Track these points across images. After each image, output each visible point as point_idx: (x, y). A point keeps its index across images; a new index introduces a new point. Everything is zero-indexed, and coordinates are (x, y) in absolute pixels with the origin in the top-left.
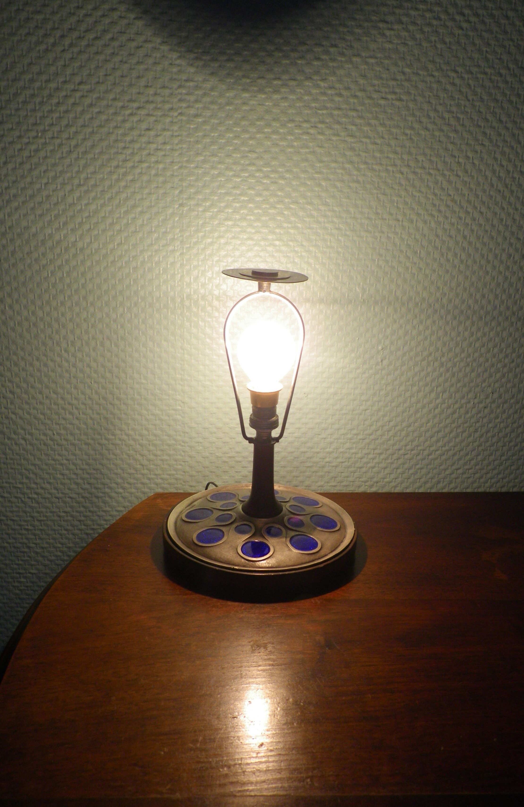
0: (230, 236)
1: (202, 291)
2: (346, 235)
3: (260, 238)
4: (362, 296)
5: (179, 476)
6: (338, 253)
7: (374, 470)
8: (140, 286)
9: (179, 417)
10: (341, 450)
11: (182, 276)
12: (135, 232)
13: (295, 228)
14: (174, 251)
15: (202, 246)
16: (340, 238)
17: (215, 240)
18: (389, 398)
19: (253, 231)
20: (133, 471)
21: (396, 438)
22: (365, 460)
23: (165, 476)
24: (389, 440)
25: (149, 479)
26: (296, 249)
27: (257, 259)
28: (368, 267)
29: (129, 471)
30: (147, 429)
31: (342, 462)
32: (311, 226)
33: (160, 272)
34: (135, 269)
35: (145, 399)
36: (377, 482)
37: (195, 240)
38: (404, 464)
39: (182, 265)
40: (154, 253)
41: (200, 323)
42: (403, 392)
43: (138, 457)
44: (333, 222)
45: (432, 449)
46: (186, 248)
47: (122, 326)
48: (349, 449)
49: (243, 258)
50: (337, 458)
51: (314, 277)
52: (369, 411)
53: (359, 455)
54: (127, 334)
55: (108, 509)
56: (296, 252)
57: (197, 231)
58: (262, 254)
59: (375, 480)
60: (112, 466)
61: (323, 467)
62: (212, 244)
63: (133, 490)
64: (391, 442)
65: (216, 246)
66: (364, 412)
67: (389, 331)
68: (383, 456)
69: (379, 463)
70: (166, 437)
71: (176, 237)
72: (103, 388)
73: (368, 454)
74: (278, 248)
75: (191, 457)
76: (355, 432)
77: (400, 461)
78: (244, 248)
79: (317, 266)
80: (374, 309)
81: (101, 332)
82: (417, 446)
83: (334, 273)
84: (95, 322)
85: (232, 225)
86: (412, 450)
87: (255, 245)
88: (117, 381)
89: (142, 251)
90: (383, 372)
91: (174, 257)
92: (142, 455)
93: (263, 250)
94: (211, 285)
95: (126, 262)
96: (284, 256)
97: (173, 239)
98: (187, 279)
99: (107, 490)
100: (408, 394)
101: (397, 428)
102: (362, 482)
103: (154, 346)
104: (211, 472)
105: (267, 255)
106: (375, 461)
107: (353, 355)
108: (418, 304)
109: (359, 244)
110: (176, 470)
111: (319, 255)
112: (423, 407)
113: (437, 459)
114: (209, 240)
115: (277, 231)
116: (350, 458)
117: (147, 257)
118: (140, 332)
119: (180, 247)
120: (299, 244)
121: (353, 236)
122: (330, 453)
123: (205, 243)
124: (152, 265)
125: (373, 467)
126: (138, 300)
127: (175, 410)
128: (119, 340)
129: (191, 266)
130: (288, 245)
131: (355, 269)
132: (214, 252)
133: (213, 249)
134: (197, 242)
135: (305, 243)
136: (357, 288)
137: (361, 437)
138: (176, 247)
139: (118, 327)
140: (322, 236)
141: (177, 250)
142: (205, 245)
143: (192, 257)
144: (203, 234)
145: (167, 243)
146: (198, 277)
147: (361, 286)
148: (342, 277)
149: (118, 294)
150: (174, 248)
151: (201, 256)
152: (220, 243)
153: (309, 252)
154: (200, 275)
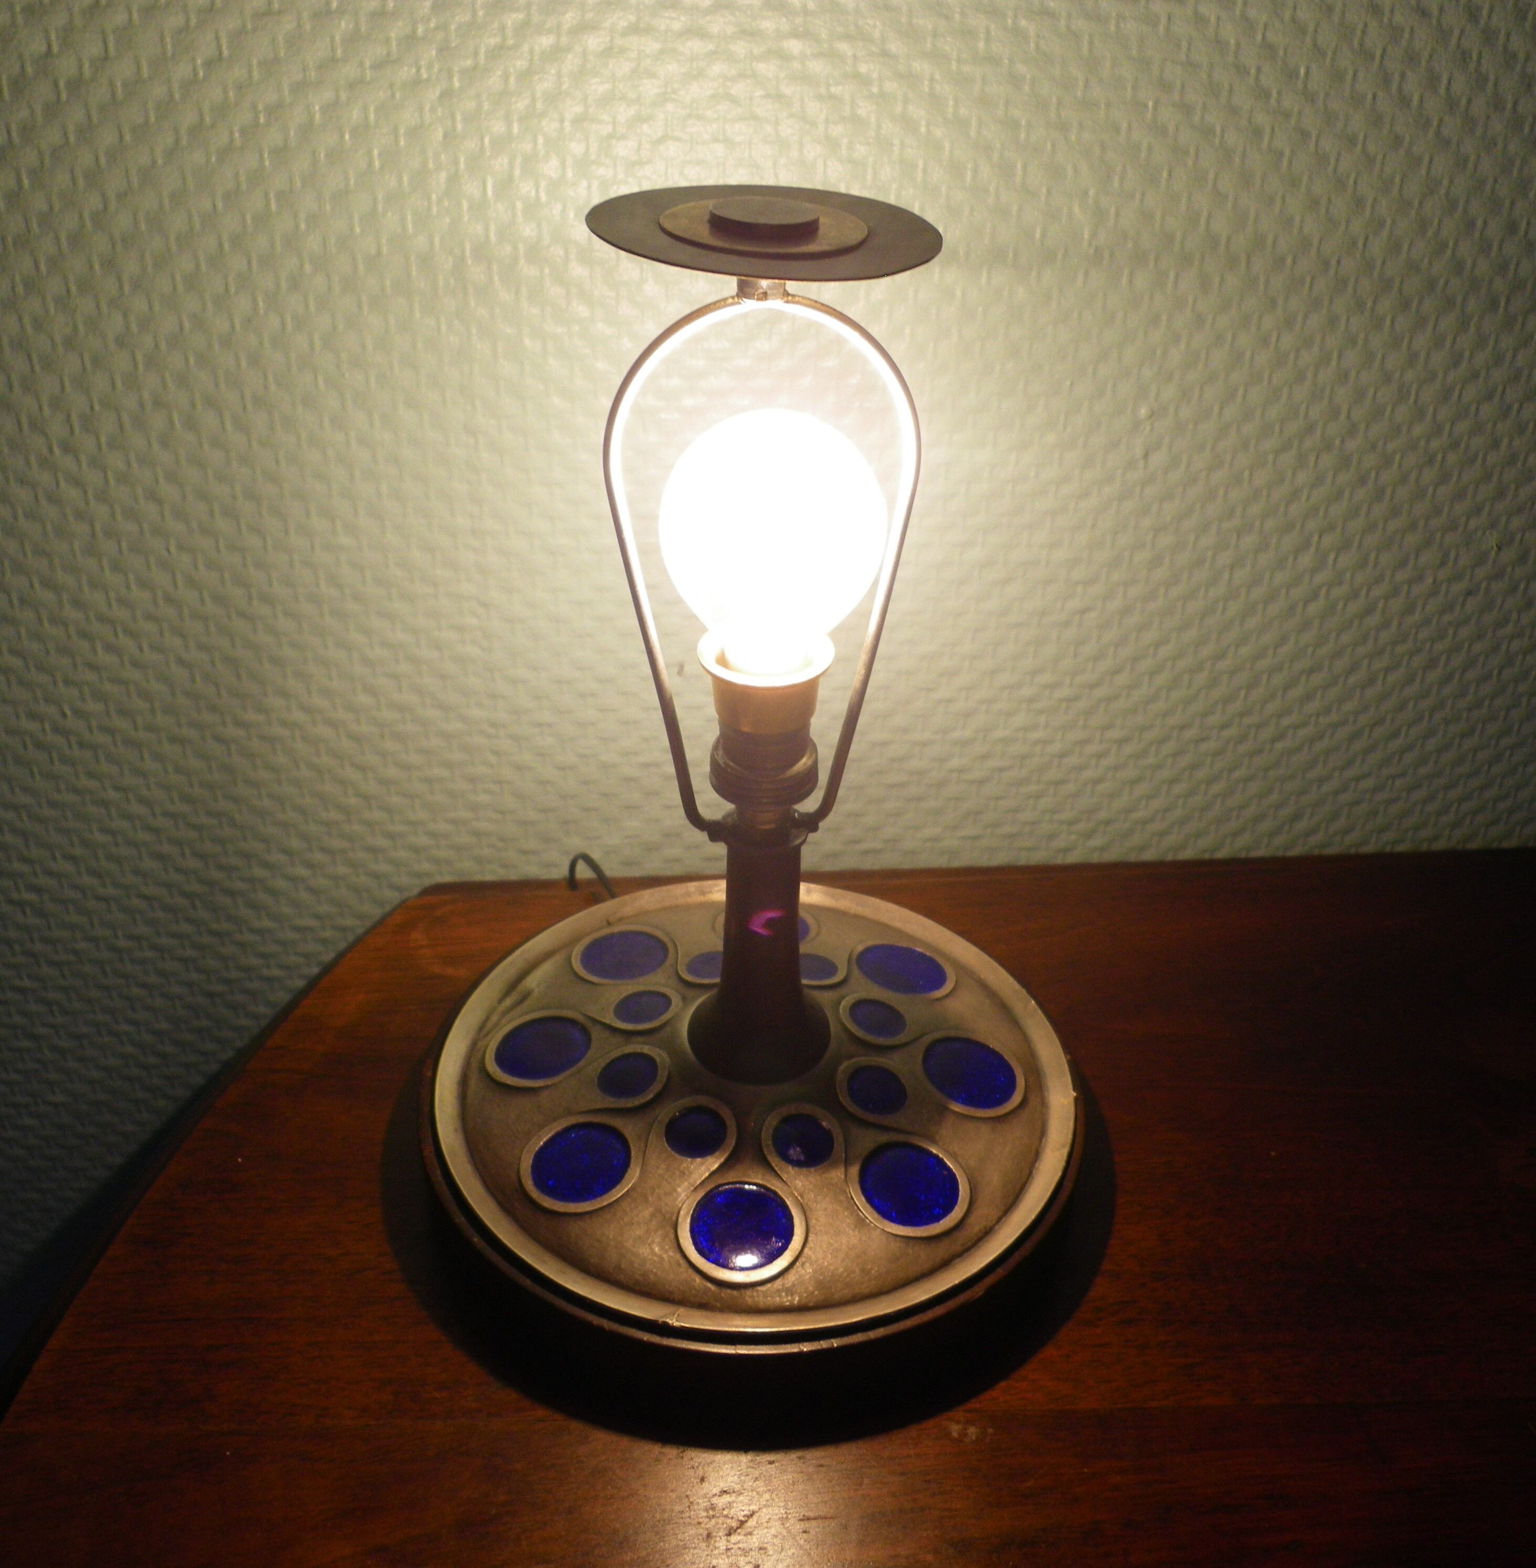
0: (623, 24)
1: (528, 231)
2: (1046, 12)
3: (730, 30)
4: (1094, 235)
5: (483, 825)
6: (1015, 80)
7: (1101, 788)
8: (302, 216)
9: (472, 650)
10: (1000, 733)
11: (454, 179)
12: (264, 14)
14: (416, 83)
15: (521, 64)
16: (1023, 23)
17: (564, 40)
18: (1161, 574)
20: (334, 815)
21: (1176, 694)
22: (1073, 760)
23: (443, 827)
24: (1154, 698)
25: (391, 836)
26: (863, 68)
27: (723, 106)
28: (1117, 130)
29: (324, 814)
30: (371, 691)
31: (1001, 770)
33: (370, 164)
34: (281, 153)
35: (357, 597)
36: (1108, 823)
37: (493, 41)
38: (1194, 767)
39: (450, 136)
40: (343, 96)
41: (527, 342)
42: (1210, 554)
43: (352, 774)
45: (1286, 722)
46: (463, 72)
47: (254, 359)
48: (1026, 729)
49: (670, 107)
50: (984, 757)
51: (925, 171)
52: (1093, 614)
53: (1056, 747)
54: (273, 388)
55: (267, 923)
56: (863, 80)
57: (498, 6)
58: (738, 89)
59: (1102, 815)
60: (266, 803)
61: (941, 784)
62: (556, 53)
63: (342, 870)
64: (1161, 705)
65: (571, 62)
66: (1077, 618)
67: (1176, 356)
68: (1129, 749)
69: (1116, 768)
70: (433, 714)
71: (420, 30)
72: (211, 565)
73: (1084, 742)
74: (797, 65)
75: (519, 768)
76: (1046, 678)
77: (1185, 761)
78: (672, 68)
79: (938, 132)
80: (1130, 282)
81: (183, 380)
82: (1241, 715)
83: (995, 157)
84: (157, 346)
86: (1224, 726)
87: (713, 56)
88: (255, 541)
89: (300, 88)
90: (1149, 491)
91: (421, 109)
92: (363, 769)
93: (742, 76)
94: (558, 208)
95: (243, 132)
96: (820, 97)
97: (410, 40)
98: (471, 188)
99: (259, 872)
100: (1226, 558)
101: (1181, 664)
102: (1061, 822)
103: (372, 424)
104: (588, 810)
105: (759, 93)
106: (1105, 763)
107: (1051, 438)
108: (1283, 260)
109: (1091, 44)
110: (474, 808)
111: (946, 89)
112: (1272, 597)
113: (1299, 749)
114: (546, 41)
116: (1023, 757)
117: (321, 108)
118: (320, 379)
119: (440, 71)
120: (874, 49)
121: (1069, 16)
122: (965, 743)
123: (531, 52)
124: (342, 136)
125: (1097, 781)
126: (302, 266)
127: (460, 628)
128: (249, 406)
129: (482, 140)
130: (832, 55)
131: (1073, 138)
132: (565, 87)
133: (559, 75)
134: (501, 47)
135: (894, 47)
136: (1077, 210)
137: (1065, 692)
138: (423, 71)
139: (239, 365)
140: (957, 17)
141: (428, 80)
142: (531, 60)
143: (486, 106)
144: (521, 16)
145: (389, 54)
146: (510, 179)
147: (1090, 202)
148: (1025, 168)
149: (226, 246)
150: (418, 71)
151: (516, 102)
152: (584, 51)
153: (910, 78)
154: (517, 172)
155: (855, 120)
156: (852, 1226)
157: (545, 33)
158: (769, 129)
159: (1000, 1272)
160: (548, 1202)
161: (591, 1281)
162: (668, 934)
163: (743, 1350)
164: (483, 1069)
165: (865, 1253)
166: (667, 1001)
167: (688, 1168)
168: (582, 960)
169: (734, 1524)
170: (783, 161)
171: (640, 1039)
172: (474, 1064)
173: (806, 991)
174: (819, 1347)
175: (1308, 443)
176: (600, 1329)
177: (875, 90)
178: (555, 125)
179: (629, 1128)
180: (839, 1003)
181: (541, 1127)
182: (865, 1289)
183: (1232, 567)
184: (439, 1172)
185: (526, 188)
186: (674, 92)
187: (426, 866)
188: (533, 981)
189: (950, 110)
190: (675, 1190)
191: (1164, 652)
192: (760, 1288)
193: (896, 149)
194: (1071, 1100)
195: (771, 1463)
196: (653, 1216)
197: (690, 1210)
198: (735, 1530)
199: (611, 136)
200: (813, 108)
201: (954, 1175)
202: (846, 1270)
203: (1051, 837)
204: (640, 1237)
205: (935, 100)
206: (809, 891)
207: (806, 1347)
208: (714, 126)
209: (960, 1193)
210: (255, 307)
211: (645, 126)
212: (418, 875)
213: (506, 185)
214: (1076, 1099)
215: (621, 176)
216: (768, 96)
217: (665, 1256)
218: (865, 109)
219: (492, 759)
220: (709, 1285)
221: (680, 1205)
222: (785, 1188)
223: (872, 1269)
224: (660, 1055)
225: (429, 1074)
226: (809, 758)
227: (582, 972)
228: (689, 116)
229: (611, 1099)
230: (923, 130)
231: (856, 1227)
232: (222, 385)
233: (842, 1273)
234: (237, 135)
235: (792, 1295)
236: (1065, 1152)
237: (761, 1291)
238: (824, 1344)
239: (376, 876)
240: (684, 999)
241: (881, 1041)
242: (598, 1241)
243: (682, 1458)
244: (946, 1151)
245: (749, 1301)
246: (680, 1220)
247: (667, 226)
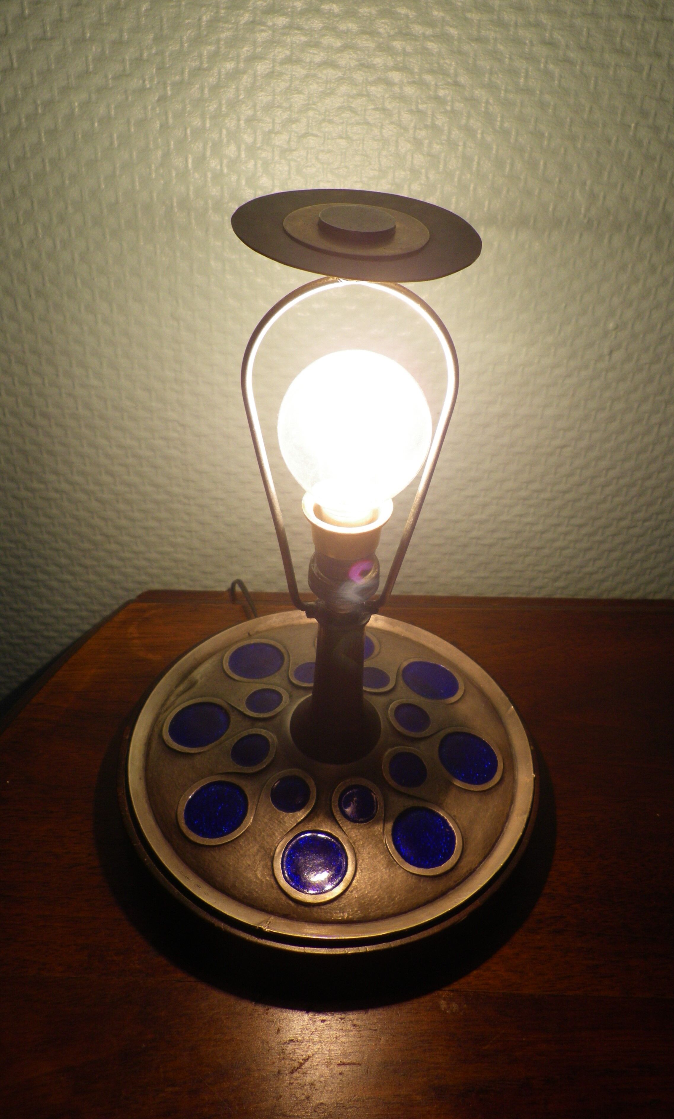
0: (281, 56)
1: (214, 191)
2: (567, 60)
3: (353, 63)
4: (588, 210)
5: (180, 556)
6: (542, 105)
7: (566, 552)
8: (67, 175)
9: (174, 452)
10: (504, 517)
11: (166, 155)
12: (42, 39)
13: (443, 38)
14: (142, 91)
15: (212, 80)
16: (551, 67)
17: (242, 65)
18: (614, 426)
19: (338, 43)
20: (87, 545)
21: (617, 500)
22: (548, 536)
23: (153, 555)
24: (604, 501)
25: (123, 559)
26: (441, 93)
27: (347, 114)
28: (609, 142)
29: (81, 545)
30: (111, 474)
31: (504, 539)
32: (483, 33)
33: (112, 143)
34: (53, 133)
35: (102, 417)
36: (568, 573)
37: (195, 64)
38: (625, 543)
39: (165, 127)
40: (94, 97)
41: (212, 263)
42: (646, 416)
43: (97, 521)
44: (538, 25)
46: (174, 84)
47: (36, 267)
48: (521, 516)
49: (311, 113)
50: (494, 531)
51: (479, 163)
52: (569, 449)
53: (540, 527)
54: (48, 285)
55: (46, 606)
56: (439, 100)
57: (198, 41)
58: (358, 103)
59: (565, 568)
60: (46, 537)
61: (465, 546)
62: (235, 75)
63: (92, 577)
64: (607, 506)
65: (246, 80)
66: (558, 451)
67: (636, 290)
68: (584, 531)
69: (576, 541)
70: (149, 489)
71: (145, 55)
72: (9, 393)
73: (557, 525)
74: (397, 89)
75: (203, 524)
76: (535, 486)
77: (619, 540)
78: (314, 87)
80: (610, 242)
82: (658, 514)
83: (526, 156)
85: (284, 27)
86: (645, 520)
87: (340, 80)
88: (37, 380)
89: (65, 90)
90: (611, 375)
91: (145, 108)
92: (105, 519)
93: (360, 95)
95: (28, 117)
96: (411, 112)
97: (139, 61)
98: (178, 162)
99: (40, 576)
100: (656, 419)
101: (622, 482)
102: (540, 571)
103: (111, 311)
104: (244, 550)
105: (371, 107)
106: (570, 538)
107: (550, 339)
109: (596, 82)
110: (173, 545)
111: (496, 109)
114: (230, 66)
115: (397, 44)
116: (519, 532)
117: (79, 105)
118: (79, 281)
119: (159, 83)
120: (449, 80)
121: (583, 63)
122: (481, 522)
123: (219, 73)
124: (93, 124)
125: (564, 548)
126: (66, 208)
127: (165, 439)
128: (33, 296)
129: (186, 129)
130: (421, 84)
131: (579, 146)
132: (242, 97)
133: (238, 89)
134: (199, 69)
135: (463, 79)
136: (578, 194)
137: (547, 495)
138: (147, 82)
139: (26, 270)
140: (507, 61)
141: (150, 88)
142: (219, 78)
143: (188, 108)
144: (213, 48)
145: (124, 70)
146: (204, 157)
147: (587, 188)
148: (545, 164)
149: (17, 193)
150: (144, 81)
151: (208, 106)
152: (255, 73)
153: (472, 101)
154: (208, 153)
155: (434, 127)
156: (385, 866)
157: (229, 60)
158: (376, 131)
159: (478, 903)
160: (193, 836)
161: (217, 894)
162: (285, 647)
163: (309, 950)
164: (160, 736)
165: (392, 885)
166: (279, 696)
167: (283, 819)
168: (229, 663)
169: (296, 1065)
170: (384, 153)
171: (260, 724)
172: (157, 730)
173: (366, 697)
174: (357, 951)
176: (219, 929)
177: (449, 108)
178: (234, 123)
179: (248, 788)
180: (390, 704)
181: (194, 782)
182: (390, 910)
183: (660, 425)
184: (127, 809)
185: (214, 163)
186: (314, 104)
187: (144, 578)
188: (198, 674)
189: (498, 123)
190: (274, 834)
191: (612, 473)
192: (322, 907)
193: (460, 148)
194: (532, 779)
195: (323, 1021)
196: (258, 851)
197: (282, 849)
198: (296, 1070)
199: (271, 132)
200: (406, 117)
201: (453, 832)
202: (379, 897)
203: (532, 580)
204: (249, 865)
205: (489, 118)
206: (376, 620)
207: (350, 951)
208: (340, 127)
209: (456, 845)
210: (36, 232)
211: (294, 126)
212: (140, 583)
213: (201, 160)
214: (535, 779)
215: (277, 158)
216: (377, 109)
217: (264, 880)
218: (441, 120)
219: (186, 518)
220: (291, 902)
221: (277, 845)
222: (344, 836)
223: (396, 897)
224: (271, 737)
225: (127, 737)
226: (374, 572)
227: (229, 672)
228: (324, 120)
229: (239, 766)
230: (479, 136)
231: (387, 867)
232: (15, 281)
233: (376, 899)
234: (23, 120)
235: (343, 913)
236: (525, 817)
237: (324, 909)
238: (361, 949)
239: (113, 582)
240: (291, 697)
241: (413, 734)
242: (223, 866)
243: (267, 1014)
244: (449, 815)
245: (316, 915)
246: (276, 855)
247: (288, 228)
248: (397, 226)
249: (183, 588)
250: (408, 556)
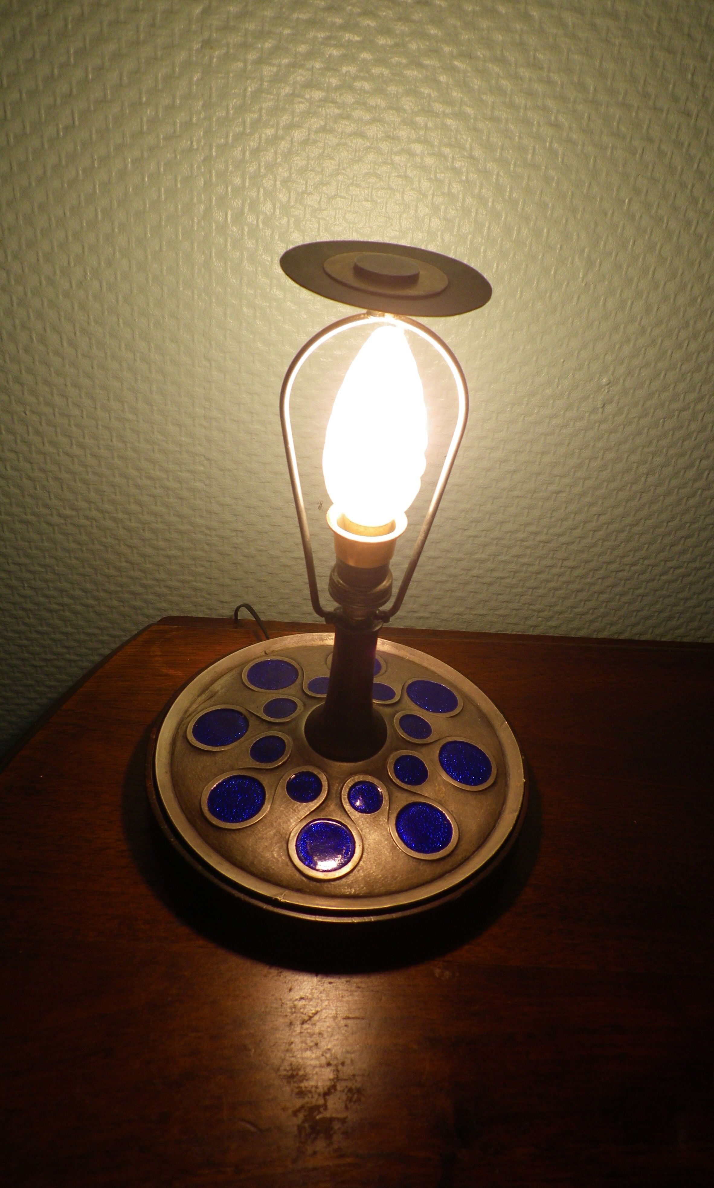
0: (316, 126)
1: (250, 244)
2: (569, 140)
3: (380, 135)
4: (585, 275)
5: (199, 585)
6: (547, 180)
7: (558, 593)
8: (116, 223)
9: (199, 485)
10: (503, 558)
12: (102, 101)
13: (461, 116)
14: (190, 150)
15: (253, 144)
16: (555, 146)
17: (280, 132)
18: (604, 475)
19: (368, 117)
20: (112, 572)
21: (607, 544)
22: (543, 576)
23: (174, 583)
24: (595, 545)
25: (145, 586)
26: (458, 164)
27: (373, 180)
28: (606, 214)
29: (106, 571)
30: (139, 503)
31: (501, 578)
32: (496, 113)
33: (159, 196)
34: (106, 185)
35: (134, 450)
36: (561, 613)
37: (238, 129)
38: (614, 586)
39: (208, 184)
40: (145, 155)
41: (245, 309)
42: (635, 466)
43: (123, 549)
44: (545, 108)
45: (669, 564)
46: (218, 146)
47: (83, 307)
48: (518, 556)
49: (340, 177)
50: (492, 570)
51: (489, 228)
52: (564, 495)
53: (535, 568)
54: (93, 323)
55: (69, 629)
56: (455, 171)
57: (242, 109)
58: (382, 170)
59: (558, 608)
60: (73, 562)
61: (467, 583)
62: (275, 140)
63: (115, 603)
64: (598, 549)
65: (284, 145)
66: (554, 495)
67: (627, 349)
68: (576, 573)
69: (568, 583)
70: (174, 519)
71: (195, 118)
72: (49, 423)
73: (551, 567)
74: (418, 159)
75: (221, 554)
76: (532, 529)
77: (608, 582)
78: (344, 154)
79: (499, 207)
80: (605, 304)
81: (40, 316)
82: (644, 559)
83: (531, 223)
84: (25, 294)
85: (320, 100)
86: (633, 564)
87: (368, 149)
88: (76, 412)
89: (120, 148)
90: (603, 427)
91: (192, 165)
92: (130, 547)
93: (385, 163)
94: (268, 232)
95: (84, 170)
96: (430, 180)
97: (188, 124)
98: (218, 216)
99: (66, 600)
100: (643, 469)
101: (612, 527)
102: (534, 611)
103: (149, 350)
104: (260, 581)
105: (394, 174)
106: (562, 579)
107: (548, 391)
108: (695, 299)
109: (595, 161)
110: (193, 574)
111: (506, 181)
112: (669, 493)
113: (675, 581)
114: (270, 132)
115: (420, 120)
116: (516, 572)
117: (132, 161)
118: (121, 320)
119: (205, 144)
120: (465, 154)
121: (584, 144)
122: (481, 561)
123: (260, 138)
124: (143, 179)
125: (556, 589)
126: (114, 253)
127: (192, 472)
128: (78, 333)
129: (227, 188)
130: (441, 156)
131: (579, 217)
132: (279, 160)
133: (276, 153)
134: (243, 133)
135: (478, 153)
136: (577, 260)
137: (543, 537)
138: (195, 143)
139: (73, 308)
140: (517, 139)
141: (197, 149)
142: (260, 142)
143: (231, 168)
144: (256, 116)
145: (175, 131)
146: (242, 212)
147: (585, 255)
148: (548, 232)
149: (70, 238)
150: (192, 143)
151: (249, 167)
152: (292, 139)
153: (485, 173)
154: (246, 209)
155: (450, 195)
156: (389, 850)
157: (269, 127)
158: (398, 196)
159: (472, 884)
160: (215, 821)
161: (236, 870)
162: (299, 664)
163: (319, 919)
164: (185, 737)
165: (395, 867)
166: (294, 705)
167: (297, 808)
168: (248, 676)
169: (306, 1018)
170: (405, 216)
171: (277, 727)
172: (181, 733)
173: (374, 706)
174: (364, 921)
175: (699, 407)
176: (239, 899)
177: (464, 178)
178: (271, 182)
179: (265, 780)
180: (395, 714)
181: (216, 775)
182: (393, 888)
183: (647, 474)
184: (154, 797)
185: (251, 218)
186: (344, 169)
187: (164, 605)
188: (218, 686)
189: (508, 194)
190: (289, 821)
191: (603, 519)
192: (332, 883)
193: (473, 214)
194: (522, 784)
195: (330, 983)
196: (275, 834)
197: (296, 834)
198: (306, 1022)
199: (303, 193)
200: (425, 184)
201: (450, 824)
202: (383, 876)
203: (527, 618)
204: (267, 846)
205: (499, 188)
206: (383, 644)
207: (356, 920)
208: (366, 191)
209: (453, 836)
210: (85, 276)
211: (325, 188)
212: (159, 609)
213: (239, 216)
214: (525, 783)
215: (308, 216)
216: (399, 176)
217: (280, 859)
218: (456, 188)
219: (207, 548)
220: (304, 879)
221: (291, 830)
222: (353, 824)
223: (397, 877)
224: (287, 739)
225: (154, 737)
226: (387, 582)
227: (248, 683)
228: (352, 184)
229: (258, 763)
230: (490, 204)
231: (391, 851)
232: (63, 319)
233: (381, 877)
234: (80, 172)
235: (351, 888)
236: (516, 814)
237: (333, 885)
238: (366, 919)
239: (134, 608)
240: (305, 705)
241: (416, 741)
242: (242, 847)
243: (280, 976)
244: (447, 810)
245: (326, 890)
246: (290, 839)
247: (328, 270)
248: (422, 273)
249: (201, 615)
250: (416, 575)
